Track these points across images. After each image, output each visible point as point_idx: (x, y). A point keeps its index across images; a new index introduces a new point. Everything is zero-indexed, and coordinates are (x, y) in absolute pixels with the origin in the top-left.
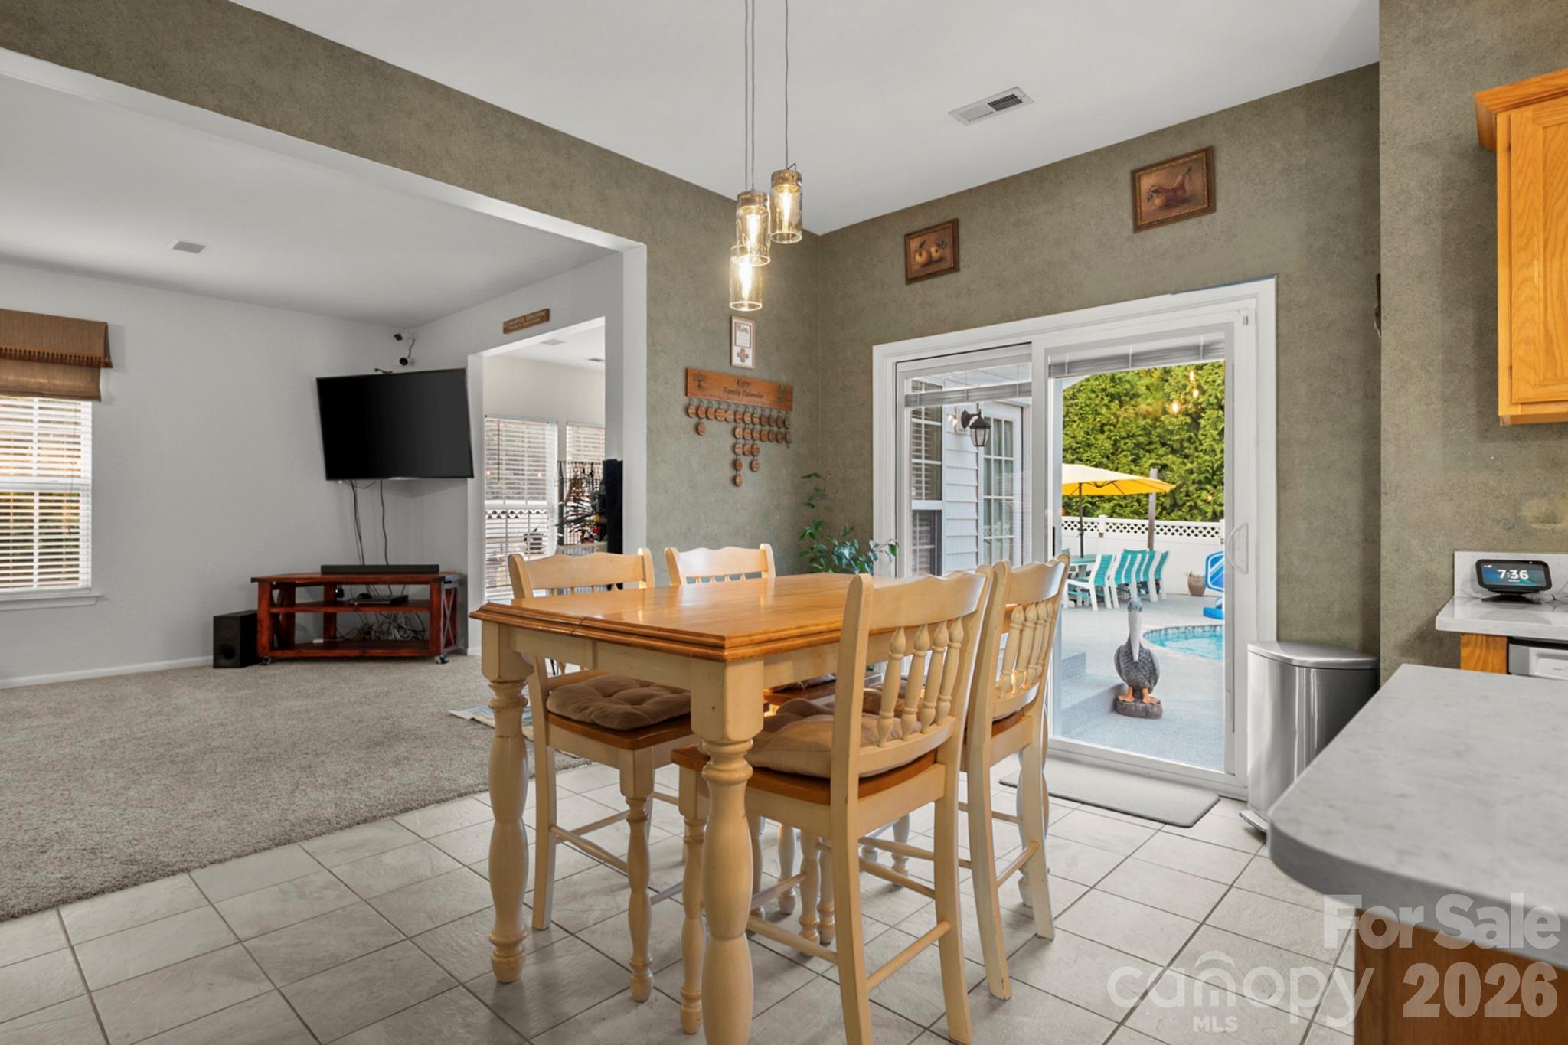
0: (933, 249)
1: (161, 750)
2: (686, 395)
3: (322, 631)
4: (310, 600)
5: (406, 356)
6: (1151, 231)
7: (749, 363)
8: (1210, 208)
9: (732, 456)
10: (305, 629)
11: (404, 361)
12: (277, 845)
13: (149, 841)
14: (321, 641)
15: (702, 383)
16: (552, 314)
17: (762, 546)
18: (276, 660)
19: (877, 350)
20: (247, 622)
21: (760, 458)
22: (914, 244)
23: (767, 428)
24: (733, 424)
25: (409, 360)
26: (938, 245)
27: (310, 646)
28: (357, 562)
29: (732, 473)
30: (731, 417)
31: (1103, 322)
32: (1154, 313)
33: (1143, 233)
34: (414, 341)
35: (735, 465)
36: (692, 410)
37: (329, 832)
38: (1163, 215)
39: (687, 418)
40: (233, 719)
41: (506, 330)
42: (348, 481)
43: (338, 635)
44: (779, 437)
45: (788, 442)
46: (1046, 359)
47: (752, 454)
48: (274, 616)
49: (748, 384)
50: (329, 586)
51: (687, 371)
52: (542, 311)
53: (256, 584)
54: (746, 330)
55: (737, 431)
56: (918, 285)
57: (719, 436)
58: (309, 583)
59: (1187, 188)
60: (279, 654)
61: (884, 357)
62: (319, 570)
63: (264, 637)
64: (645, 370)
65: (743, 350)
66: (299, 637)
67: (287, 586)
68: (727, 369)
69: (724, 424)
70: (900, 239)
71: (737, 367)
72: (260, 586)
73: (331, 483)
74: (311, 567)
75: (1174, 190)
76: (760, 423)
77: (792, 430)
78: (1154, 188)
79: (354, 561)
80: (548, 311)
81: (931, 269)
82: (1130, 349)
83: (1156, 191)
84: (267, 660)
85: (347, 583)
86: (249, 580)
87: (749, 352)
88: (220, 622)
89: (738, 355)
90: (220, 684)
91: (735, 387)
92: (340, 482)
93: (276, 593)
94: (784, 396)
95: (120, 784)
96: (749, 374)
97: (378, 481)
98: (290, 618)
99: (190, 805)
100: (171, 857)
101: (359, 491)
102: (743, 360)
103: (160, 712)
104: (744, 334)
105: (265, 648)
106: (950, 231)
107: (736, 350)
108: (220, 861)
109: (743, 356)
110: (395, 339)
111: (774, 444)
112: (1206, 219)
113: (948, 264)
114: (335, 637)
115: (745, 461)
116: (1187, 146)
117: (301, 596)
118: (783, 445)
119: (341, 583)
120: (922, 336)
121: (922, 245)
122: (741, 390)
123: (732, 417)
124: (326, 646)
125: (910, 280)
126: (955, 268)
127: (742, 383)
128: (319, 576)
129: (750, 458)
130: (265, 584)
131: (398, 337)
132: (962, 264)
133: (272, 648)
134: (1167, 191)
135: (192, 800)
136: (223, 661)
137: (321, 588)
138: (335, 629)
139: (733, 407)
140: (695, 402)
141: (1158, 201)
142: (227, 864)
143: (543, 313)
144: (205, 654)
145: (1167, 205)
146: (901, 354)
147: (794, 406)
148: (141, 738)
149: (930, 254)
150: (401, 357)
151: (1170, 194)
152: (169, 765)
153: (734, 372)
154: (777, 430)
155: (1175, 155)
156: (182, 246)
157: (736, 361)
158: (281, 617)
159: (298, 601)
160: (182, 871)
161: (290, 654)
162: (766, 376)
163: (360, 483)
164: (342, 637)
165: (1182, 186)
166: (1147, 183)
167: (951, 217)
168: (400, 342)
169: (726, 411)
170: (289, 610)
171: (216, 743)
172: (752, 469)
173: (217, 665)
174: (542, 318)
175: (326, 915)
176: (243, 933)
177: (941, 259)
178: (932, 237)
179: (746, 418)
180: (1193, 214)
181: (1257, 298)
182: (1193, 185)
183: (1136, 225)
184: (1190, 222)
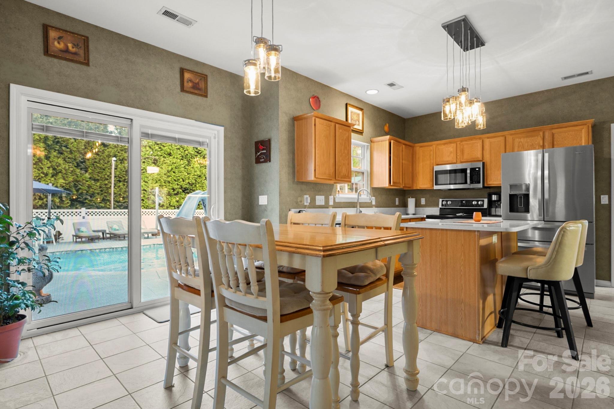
0: (70, 45)
6: (187, 94)
8: (206, 95)
22: (53, 34)
26: (74, 45)
31: (168, 122)
32: (188, 125)
33: (184, 94)
38: (192, 90)
46: (141, 130)
56: (55, 60)
59: (200, 85)
78: (189, 79)
81: (67, 56)
82: (177, 136)
106: (83, 41)
112: (205, 99)
113: (82, 59)
116: (199, 70)
120: (59, 92)
121: (60, 38)
125: (48, 54)
126: (87, 64)
132: (90, 64)
134: (193, 82)
141: (190, 84)
145: (193, 88)
149: (67, 46)
151: (195, 84)
155: (195, 71)
165: (198, 83)
167: (85, 34)
177: (76, 54)
178: (69, 38)
180: (201, 95)
181: (218, 132)
182: (202, 85)
183: (183, 89)
184: (200, 97)
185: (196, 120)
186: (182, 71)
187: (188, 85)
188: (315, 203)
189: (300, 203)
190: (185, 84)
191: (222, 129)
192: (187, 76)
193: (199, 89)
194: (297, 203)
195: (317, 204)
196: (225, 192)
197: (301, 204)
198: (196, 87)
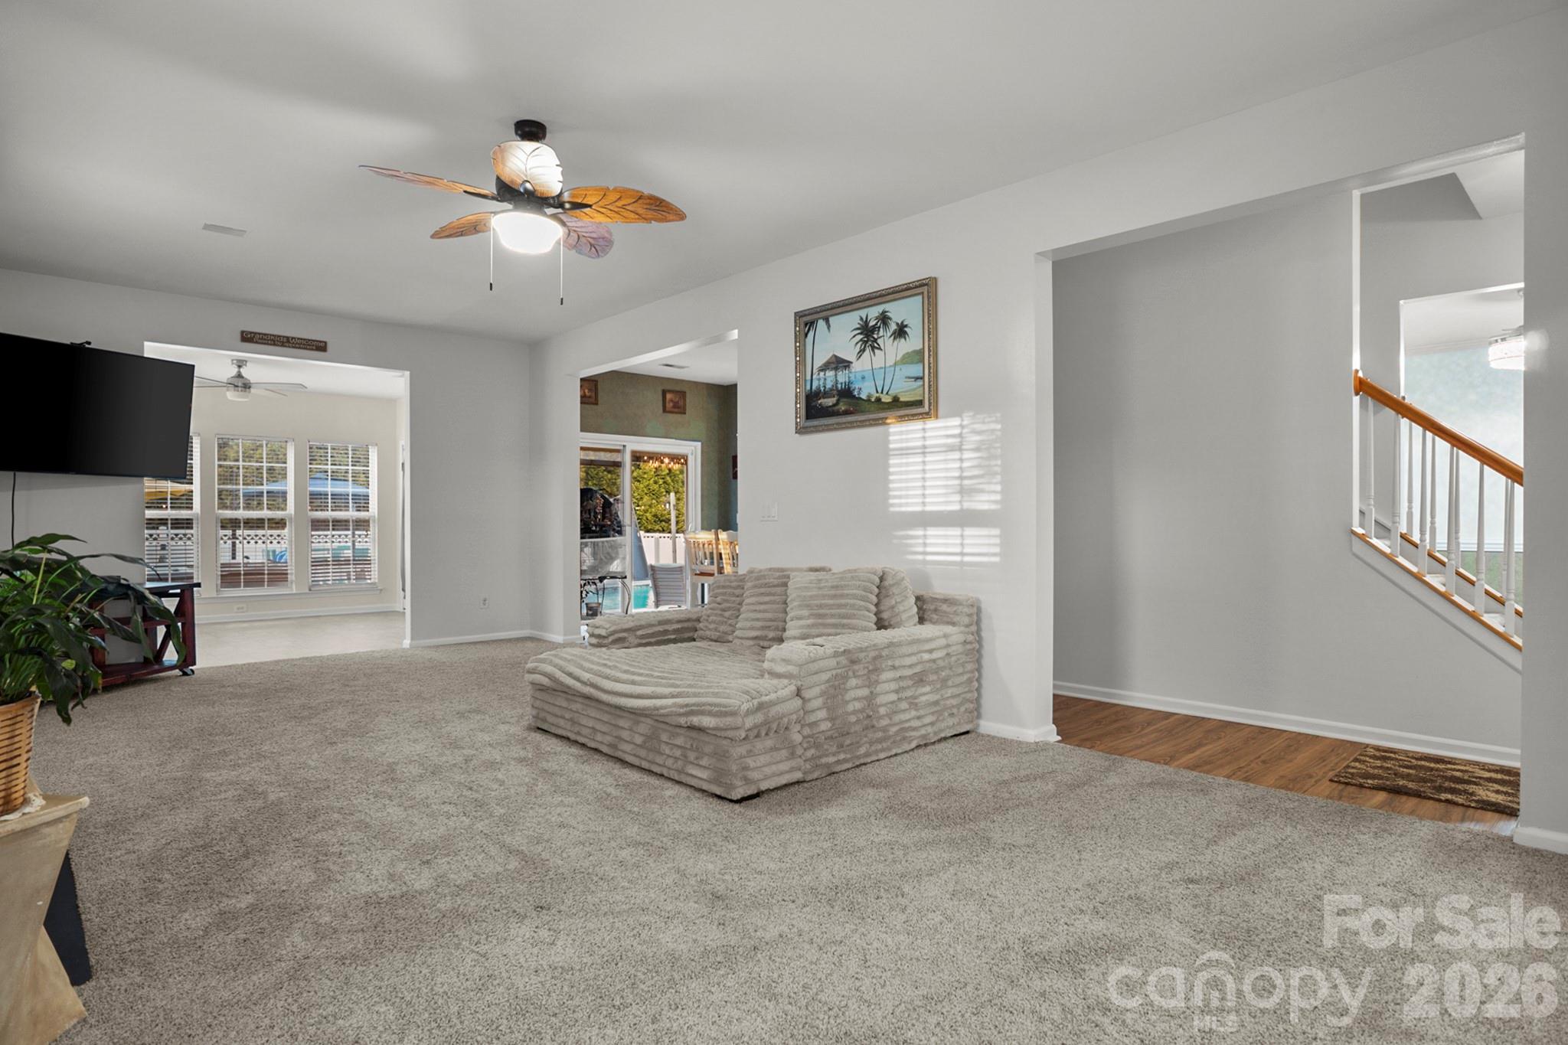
0: (587, 391)
6: (668, 414)
8: (685, 412)
31: (653, 444)
38: (673, 409)
75: (676, 403)
78: (671, 398)
81: (585, 400)
83: (671, 401)
106: (594, 385)
112: (683, 416)
113: (593, 400)
116: (678, 388)
126: (596, 403)
132: (599, 402)
134: (674, 402)
141: (671, 404)
145: (674, 407)
155: (675, 389)
177: (590, 397)
178: (586, 385)
180: (681, 413)
181: (695, 447)
182: (681, 403)
183: (665, 410)
184: (679, 415)
185: (676, 439)
186: (664, 393)
187: (669, 405)
190: (667, 405)
191: (699, 444)
192: (669, 396)
193: (678, 408)
196: (702, 510)
198: (676, 405)
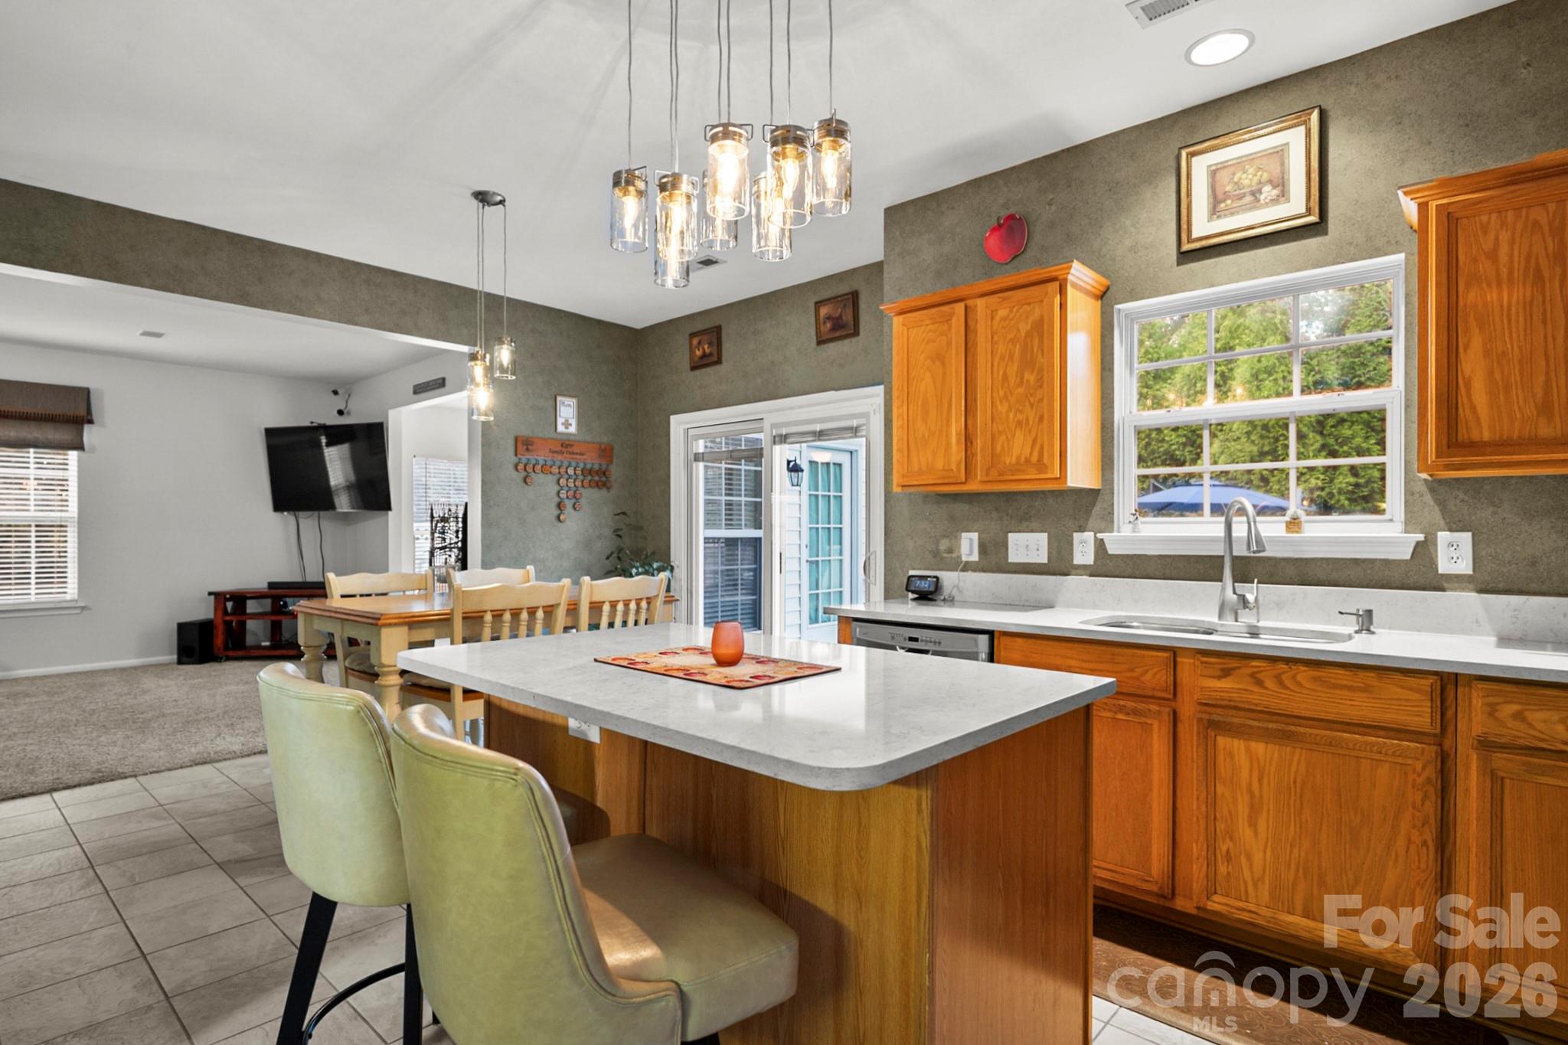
0: (706, 347)
1: (127, 716)
2: (516, 455)
3: (269, 636)
4: (260, 610)
5: (342, 407)
7: (573, 429)
8: (856, 333)
9: (557, 500)
10: (255, 634)
11: (340, 413)
12: (196, 765)
13: (111, 762)
14: (267, 644)
15: (529, 447)
16: (447, 382)
17: (528, 567)
18: (228, 659)
19: (673, 419)
20: (204, 628)
21: (583, 501)
22: (695, 341)
23: (589, 478)
24: (558, 476)
25: (345, 411)
26: (709, 344)
27: (260, 647)
28: (299, 579)
29: (558, 512)
30: (555, 470)
33: (822, 346)
34: (349, 395)
35: (560, 506)
36: (521, 466)
37: (233, 758)
39: (516, 473)
40: (185, 697)
41: (415, 392)
42: (292, 513)
43: (283, 639)
44: (600, 484)
45: (608, 489)
46: (772, 432)
47: (575, 497)
48: (228, 624)
49: (571, 446)
50: (276, 599)
51: (516, 439)
52: (439, 379)
53: (212, 597)
54: (569, 405)
55: (561, 480)
56: (698, 372)
57: (546, 486)
58: (258, 596)
59: (844, 318)
60: (231, 653)
61: (678, 424)
62: (265, 585)
63: (219, 640)
64: (480, 439)
65: (567, 421)
66: (250, 640)
67: (239, 599)
68: (553, 435)
69: (550, 476)
70: (687, 336)
71: (560, 434)
72: (215, 599)
73: (278, 515)
74: (260, 583)
75: (837, 319)
76: (582, 474)
77: (612, 478)
78: (827, 316)
79: (297, 578)
80: (444, 379)
81: (705, 362)
83: (828, 318)
84: (221, 658)
85: (290, 596)
86: (206, 594)
87: (573, 422)
88: (182, 627)
89: (563, 424)
90: (180, 675)
91: (559, 448)
92: (286, 513)
93: (229, 605)
94: (606, 452)
95: (95, 734)
96: (572, 438)
97: (316, 513)
98: (242, 625)
99: (142, 745)
100: (127, 770)
101: (301, 521)
102: (567, 428)
103: (129, 694)
104: (568, 408)
105: (219, 649)
106: (715, 334)
107: (560, 421)
108: (157, 772)
109: (567, 424)
110: (332, 394)
111: (596, 490)
112: (854, 340)
113: (715, 359)
114: (281, 641)
115: (569, 504)
116: (843, 289)
117: (252, 607)
118: (604, 491)
119: (286, 596)
120: (700, 410)
121: (699, 343)
122: (564, 450)
123: (557, 471)
124: (271, 648)
125: (693, 368)
126: (719, 362)
127: (566, 445)
128: (266, 590)
129: (574, 501)
130: (219, 597)
131: (335, 393)
132: (724, 359)
133: (226, 648)
134: (833, 318)
135: (144, 743)
136: (185, 659)
137: (269, 601)
138: (281, 634)
139: (558, 463)
140: (524, 460)
141: (829, 325)
142: (162, 774)
143: (441, 381)
144: (172, 654)
145: (834, 329)
146: (687, 423)
147: (615, 460)
148: (113, 709)
149: (704, 349)
150: (337, 409)
151: (835, 321)
152: (131, 724)
153: (559, 437)
154: (599, 478)
155: (837, 294)
156: (146, 334)
157: (561, 428)
158: (234, 624)
159: (249, 611)
160: (131, 776)
161: (240, 653)
162: (589, 438)
163: (301, 514)
164: (286, 641)
165: (840, 316)
166: (824, 311)
167: (717, 324)
168: (336, 397)
169: (551, 467)
170: (241, 618)
171: (169, 712)
172: (575, 509)
173: (180, 662)
174: (440, 384)
175: (217, 795)
176: (162, 802)
177: (710, 354)
178: (706, 337)
179: (569, 472)
180: (848, 336)
182: (847, 316)
183: (819, 340)
184: (847, 342)
186: (816, 308)
187: (826, 328)
188: (1006, 557)
189: (945, 555)
190: (822, 328)
193: (843, 326)
194: (936, 554)
195: (1010, 560)
197: (951, 558)
198: (837, 325)
